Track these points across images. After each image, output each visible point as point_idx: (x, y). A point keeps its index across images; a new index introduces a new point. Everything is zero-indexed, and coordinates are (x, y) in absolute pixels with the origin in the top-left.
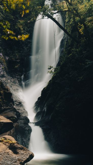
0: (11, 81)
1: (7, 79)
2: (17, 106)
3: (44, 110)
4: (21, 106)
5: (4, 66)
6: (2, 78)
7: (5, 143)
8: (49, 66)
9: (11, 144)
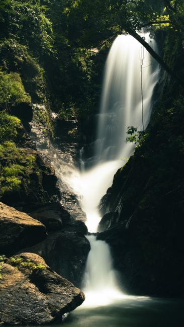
0: (59, 157)
1: (51, 151)
2: (66, 201)
3: (117, 211)
4: (75, 202)
5: (46, 128)
6: (42, 150)
7: (24, 269)
8: (129, 127)
9: (35, 270)
